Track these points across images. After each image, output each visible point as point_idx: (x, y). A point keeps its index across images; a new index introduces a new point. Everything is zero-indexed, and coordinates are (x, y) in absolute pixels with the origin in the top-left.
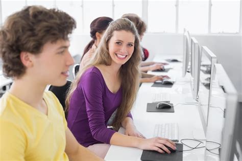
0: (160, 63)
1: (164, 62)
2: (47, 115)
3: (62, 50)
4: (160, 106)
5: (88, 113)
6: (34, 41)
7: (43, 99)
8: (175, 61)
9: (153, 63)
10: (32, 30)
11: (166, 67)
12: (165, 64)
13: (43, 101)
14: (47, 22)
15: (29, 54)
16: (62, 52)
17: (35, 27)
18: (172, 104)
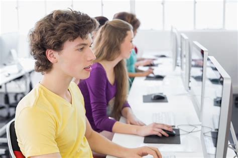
0: (149, 59)
1: (152, 57)
2: (71, 103)
3: (81, 47)
4: (155, 97)
5: (92, 105)
6: (55, 39)
7: (68, 90)
8: (163, 56)
9: (143, 59)
10: (52, 30)
11: (155, 62)
12: (154, 59)
13: (68, 92)
14: (65, 22)
15: (52, 51)
16: (82, 49)
17: (55, 28)
18: (165, 96)
